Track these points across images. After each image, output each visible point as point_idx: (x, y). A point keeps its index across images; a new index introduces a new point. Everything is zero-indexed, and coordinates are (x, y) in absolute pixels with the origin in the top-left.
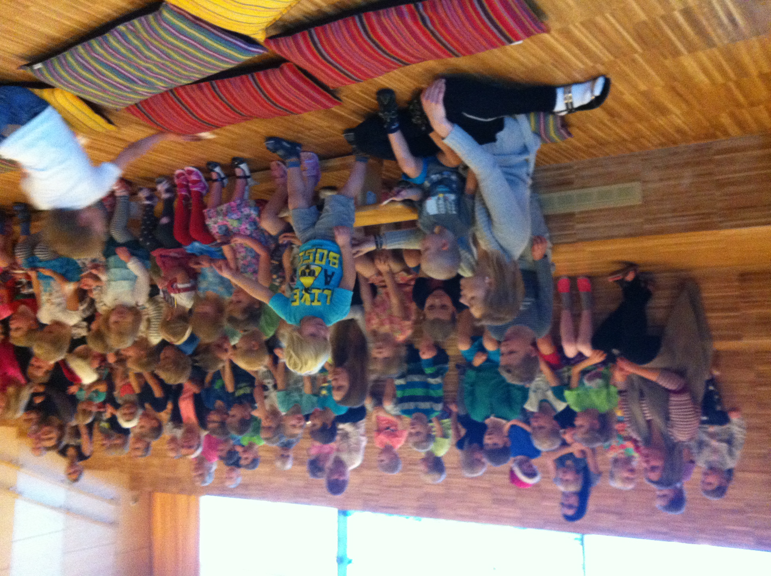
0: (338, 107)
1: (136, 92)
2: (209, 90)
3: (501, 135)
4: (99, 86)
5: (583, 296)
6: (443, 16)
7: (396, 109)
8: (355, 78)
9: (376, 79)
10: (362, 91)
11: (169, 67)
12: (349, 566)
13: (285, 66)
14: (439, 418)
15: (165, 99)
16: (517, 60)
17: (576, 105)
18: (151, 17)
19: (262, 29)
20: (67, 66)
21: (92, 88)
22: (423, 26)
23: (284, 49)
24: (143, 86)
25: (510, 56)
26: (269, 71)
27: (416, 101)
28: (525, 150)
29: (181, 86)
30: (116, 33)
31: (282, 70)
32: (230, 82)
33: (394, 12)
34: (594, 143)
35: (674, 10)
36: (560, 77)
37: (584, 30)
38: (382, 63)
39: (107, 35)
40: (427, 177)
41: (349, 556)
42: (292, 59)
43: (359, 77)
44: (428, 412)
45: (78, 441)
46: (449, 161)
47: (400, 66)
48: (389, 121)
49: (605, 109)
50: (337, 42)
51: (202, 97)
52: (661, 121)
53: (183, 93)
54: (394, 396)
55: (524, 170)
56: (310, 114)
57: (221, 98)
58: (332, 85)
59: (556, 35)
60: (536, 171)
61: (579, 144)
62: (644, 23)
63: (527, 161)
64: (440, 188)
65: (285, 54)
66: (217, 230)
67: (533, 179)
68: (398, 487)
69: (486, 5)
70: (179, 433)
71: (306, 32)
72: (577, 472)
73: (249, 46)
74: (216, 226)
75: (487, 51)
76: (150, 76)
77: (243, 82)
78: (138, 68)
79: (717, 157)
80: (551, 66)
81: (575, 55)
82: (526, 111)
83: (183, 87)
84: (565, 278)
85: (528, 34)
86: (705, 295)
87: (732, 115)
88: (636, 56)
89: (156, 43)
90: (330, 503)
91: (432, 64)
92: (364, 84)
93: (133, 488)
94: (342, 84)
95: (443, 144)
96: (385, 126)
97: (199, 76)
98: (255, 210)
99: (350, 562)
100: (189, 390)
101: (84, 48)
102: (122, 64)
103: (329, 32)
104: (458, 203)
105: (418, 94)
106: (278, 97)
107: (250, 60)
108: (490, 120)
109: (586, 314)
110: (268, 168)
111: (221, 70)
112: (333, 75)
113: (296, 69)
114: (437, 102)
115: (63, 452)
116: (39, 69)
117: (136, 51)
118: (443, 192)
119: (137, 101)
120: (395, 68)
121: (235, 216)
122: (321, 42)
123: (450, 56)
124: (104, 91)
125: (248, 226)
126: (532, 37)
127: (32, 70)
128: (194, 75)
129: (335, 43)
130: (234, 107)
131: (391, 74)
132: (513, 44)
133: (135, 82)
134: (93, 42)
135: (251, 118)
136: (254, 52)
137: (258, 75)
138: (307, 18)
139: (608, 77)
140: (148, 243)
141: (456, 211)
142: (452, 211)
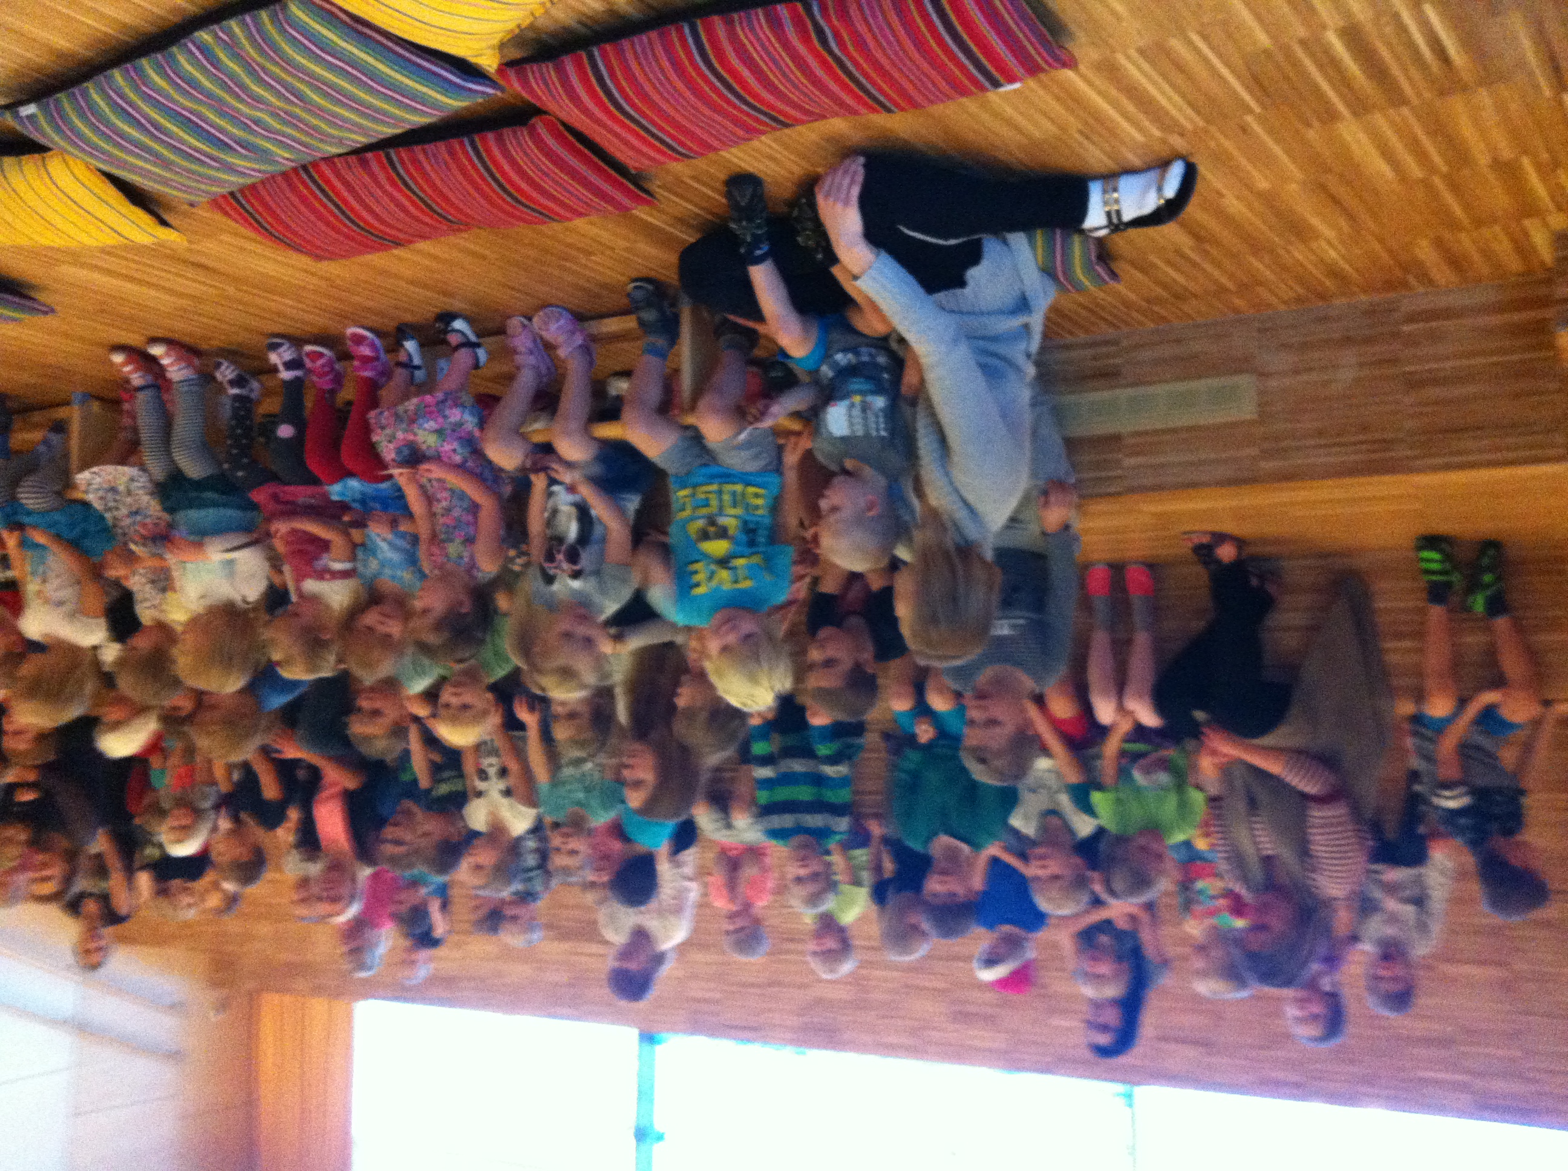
0: (647, 208)
1: (230, 169)
2: (383, 168)
3: (973, 274)
4: (157, 155)
5: (1137, 600)
6: (861, 28)
7: (764, 215)
8: (683, 150)
9: (723, 153)
10: (696, 179)
11: (301, 120)
12: (657, 1148)
13: (538, 123)
14: (847, 846)
15: (290, 185)
16: (1009, 122)
17: (1128, 216)
18: (264, 14)
19: (493, 47)
20: (88, 112)
22: (820, 48)
23: (537, 89)
24: (245, 157)
25: (997, 115)
26: (507, 132)
27: (804, 200)
28: (1023, 305)
29: (323, 159)
30: (190, 45)
31: (531, 129)
32: (424, 152)
34: (1160, 291)
35: (1324, 27)
36: (1095, 157)
37: (1146, 66)
38: (736, 121)
39: (174, 49)
40: (827, 356)
41: (658, 1126)
42: (551, 106)
43: (690, 149)
44: (821, 834)
45: (104, 885)
46: (869, 325)
47: (774, 129)
48: (749, 239)
49: (1183, 225)
51: (367, 179)
52: (1299, 253)
53: (326, 171)
54: (753, 801)
55: (1022, 346)
57: (407, 185)
58: (637, 165)
59: (1090, 74)
60: (1043, 349)
61: (1132, 296)
62: (1265, 51)
63: (1026, 327)
64: (857, 384)
65: (539, 98)
66: (393, 455)
67: (1038, 364)
68: (759, 986)
69: (947, 8)
70: (315, 869)
71: (583, 54)
72: (1120, 958)
73: (464, 80)
74: (391, 446)
75: (949, 103)
76: (261, 136)
77: (452, 153)
78: (235, 118)
79: (1406, 328)
80: (1077, 136)
81: (1126, 116)
82: (1027, 226)
83: (329, 160)
84: (1101, 566)
85: (1033, 70)
86: (1380, 604)
87: (1439, 243)
88: (1249, 119)
89: (274, 69)
90: (620, 1018)
91: (839, 125)
92: (698, 163)
93: (215, 984)
94: (653, 160)
95: (856, 288)
96: (742, 252)
97: (362, 140)
98: (472, 414)
99: (660, 1138)
100: (334, 784)
101: (126, 75)
102: (204, 110)
103: (628, 53)
104: (892, 412)
105: (808, 187)
107: (466, 108)
108: (952, 242)
109: (1142, 640)
110: (501, 331)
111: (408, 127)
112: (635, 142)
113: (561, 128)
114: (846, 202)
115: (74, 907)
116: (30, 117)
118: (860, 393)
119: (234, 189)
120: (763, 133)
121: (431, 425)
122: (612, 75)
123: (874, 110)
124: (166, 164)
125: (456, 445)
126: (1042, 76)
127: (17, 116)
128: (353, 136)
129: (641, 78)
130: (434, 205)
131: (755, 143)
132: (1002, 90)
133: (231, 147)
134: (144, 63)
135: (468, 227)
136: (476, 91)
137: (484, 140)
138: (585, 25)
139: (1193, 160)
140: (240, 474)
141: (885, 429)
142: (878, 430)
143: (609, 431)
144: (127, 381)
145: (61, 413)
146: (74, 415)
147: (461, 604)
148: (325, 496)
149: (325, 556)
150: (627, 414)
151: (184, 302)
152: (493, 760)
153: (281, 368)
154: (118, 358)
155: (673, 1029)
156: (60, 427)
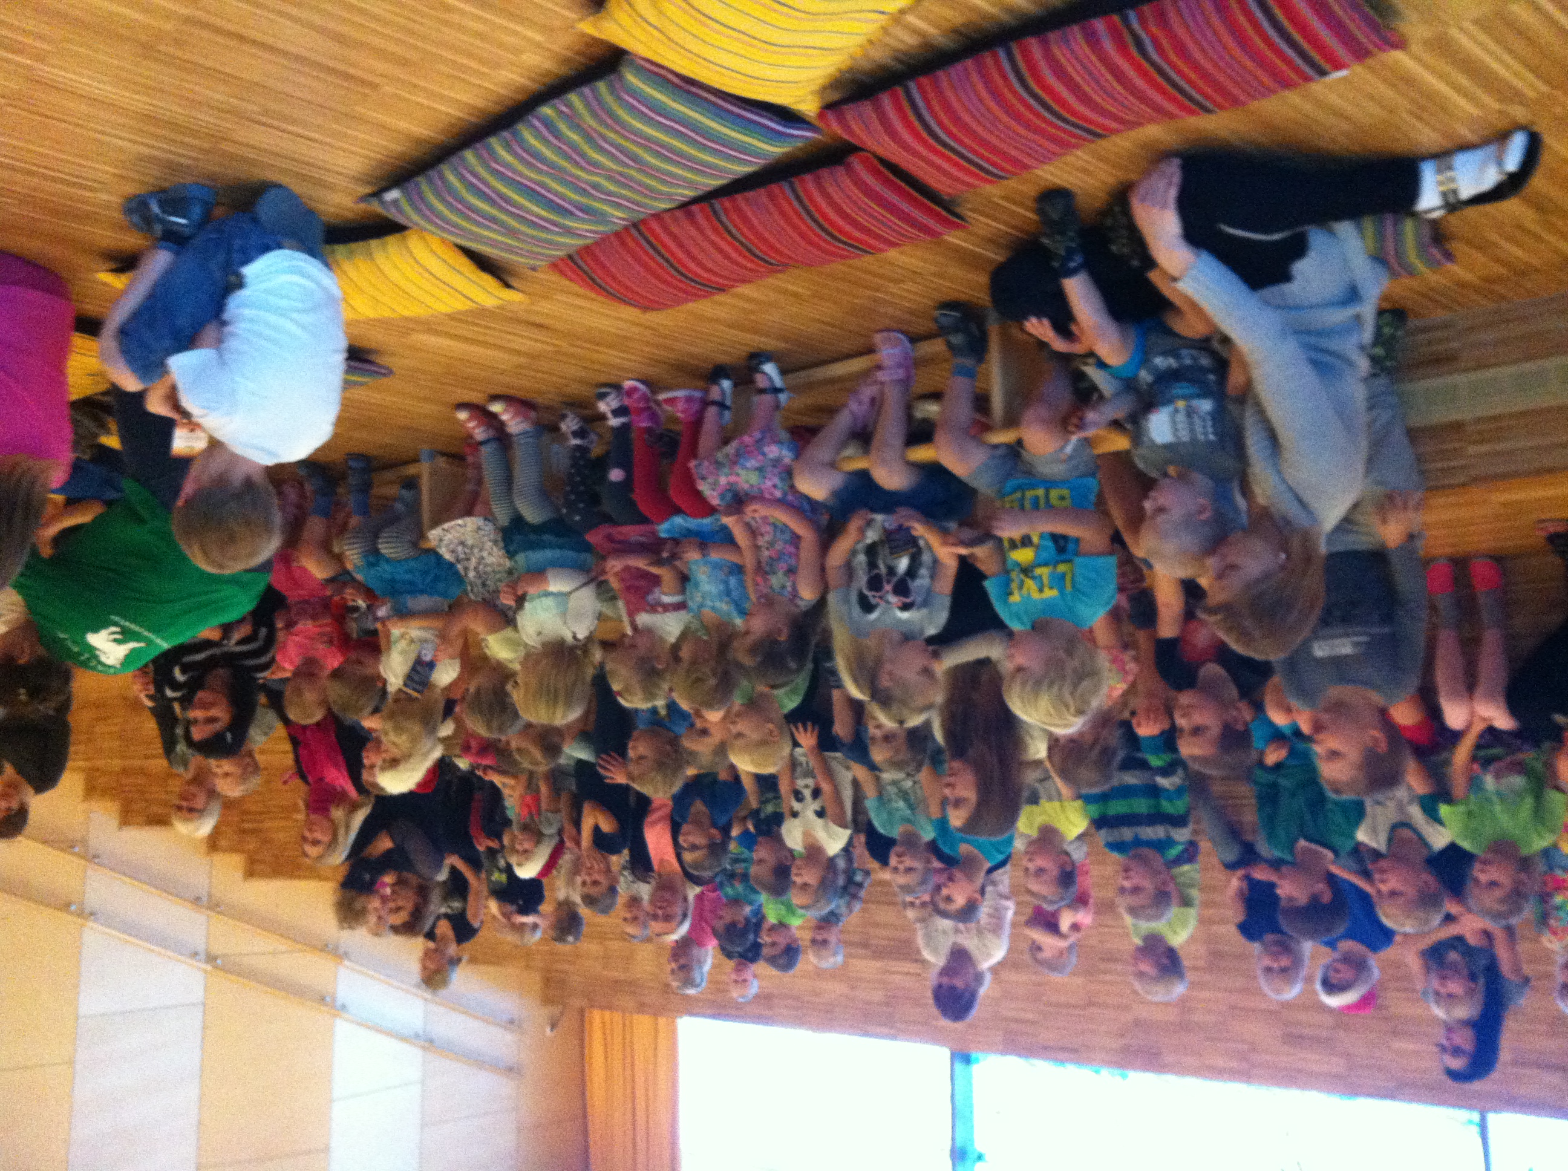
0: (958, 233)
1: (569, 232)
2: (708, 219)
3: (1302, 268)
4: (503, 225)
5: (1484, 599)
6: (1181, 32)
7: (1076, 227)
8: (995, 171)
9: (1039, 172)
10: (1006, 198)
11: (633, 179)
13: (855, 161)
15: (623, 244)
16: (1333, 109)
18: (602, 86)
19: (814, 92)
20: (445, 192)
21: (488, 228)
22: (1137, 55)
23: (854, 127)
24: (583, 221)
25: (1319, 103)
26: (825, 173)
27: (1118, 208)
28: (1353, 295)
29: (653, 215)
30: (535, 122)
31: (849, 169)
32: (747, 200)
33: (1079, 36)
34: (1503, 271)
36: (1426, 137)
37: (1483, 37)
38: (1054, 139)
39: (520, 126)
40: (1145, 362)
42: (870, 144)
43: (1003, 169)
44: (1160, 846)
46: (1188, 327)
47: (1088, 141)
48: (1062, 252)
49: (1527, 199)
50: (959, 100)
51: (693, 232)
53: (655, 226)
55: (1354, 340)
56: (902, 253)
57: (730, 232)
58: (950, 191)
59: (1421, 53)
61: (1468, 277)
63: (1358, 318)
64: (1180, 389)
65: (855, 136)
66: (719, 497)
70: (645, 890)
71: (900, 90)
72: (1473, 977)
74: (715, 492)
75: (1272, 97)
76: (596, 199)
77: (772, 197)
78: (575, 185)
80: (1404, 115)
81: (1458, 89)
82: (1353, 213)
83: (658, 216)
84: (1443, 561)
85: (1361, 54)
89: (611, 135)
90: (935, 1037)
91: (1155, 132)
92: (1012, 183)
93: (548, 1002)
94: (968, 185)
95: (1175, 290)
96: (1056, 264)
97: (690, 193)
99: (980, 1157)
101: (477, 154)
103: (945, 84)
104: (1219, 416)
105: (1122, 194)
106: (840, 222)
107: (786, 154)
108: (1276, 237)
109: (1491, 639)
111: (732, 177)
112: (950, 169)
113: (876, 162)
114: (1164, 206)
116: (395, 202)
117: (574, 154)
118: (1184, 397)
119: (571, 251)
120: (1076, 146)
121: (752, 463)
123: (1192, 112)
124: (512, 232)
125: (776, 480)
126: (1369, 61)
127: (382, 202)
128: (680, 191)
129: (956, 105)
130: (754, 249)
131: (1069, 159)
132: (1328, 79)
133: (572, 214)
134: (493, 141)
135: (786, 266)
136: (797, 136)
137: (802, 181)
138: (900, 61)
139: (1536, 128)
140: (577, 518)
141: (1215, 434)
142: (1206, 434)
143: (922, 454)
144: (470, 436)
145: (411, 470)
146: (424, 470)
147: (780, 631)
148: (654, 533)
149: (657, 590)
150: (940, 437)
151: (522, 360)
152: (810, 782)
153: (609, 415)
154: (463, 415)
155: (990, 1047)
156: (411, 483)
